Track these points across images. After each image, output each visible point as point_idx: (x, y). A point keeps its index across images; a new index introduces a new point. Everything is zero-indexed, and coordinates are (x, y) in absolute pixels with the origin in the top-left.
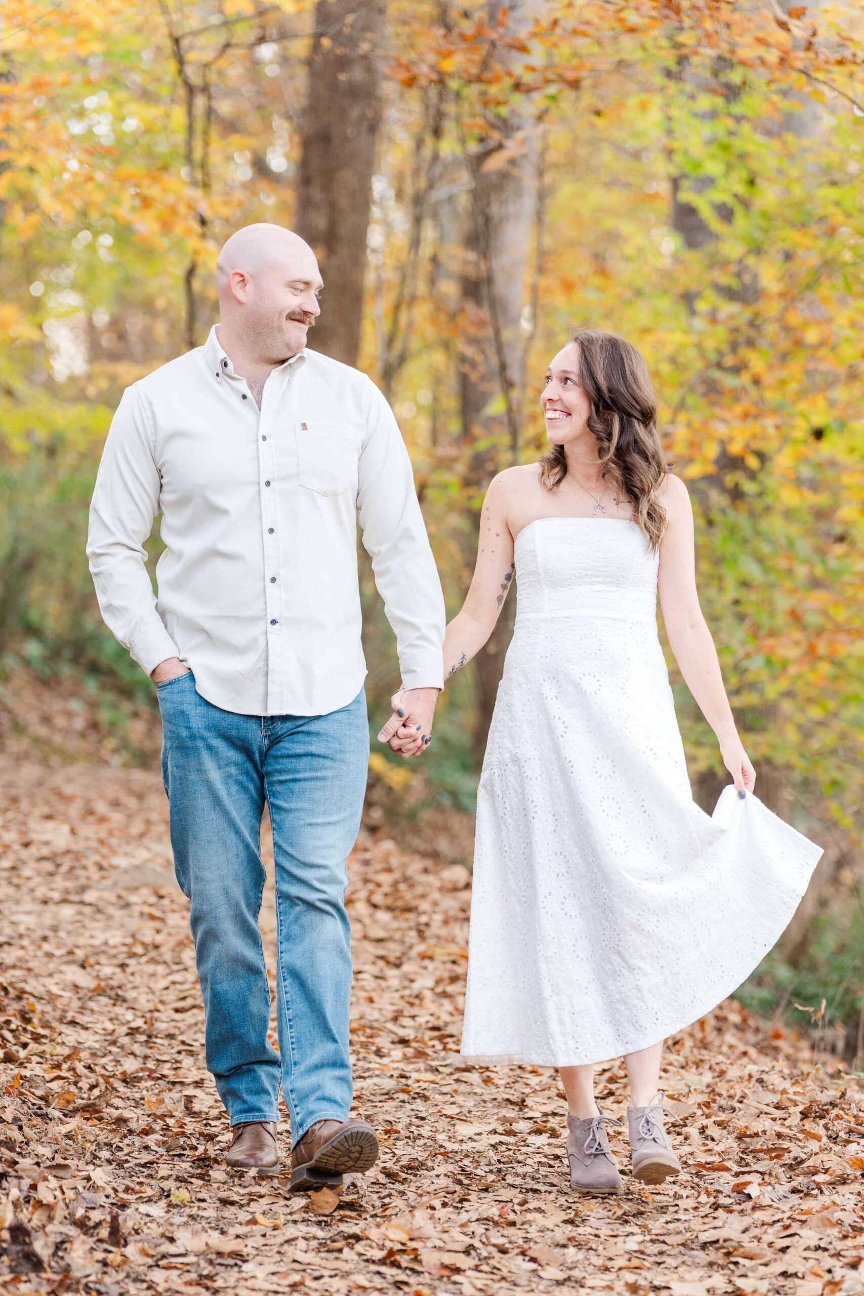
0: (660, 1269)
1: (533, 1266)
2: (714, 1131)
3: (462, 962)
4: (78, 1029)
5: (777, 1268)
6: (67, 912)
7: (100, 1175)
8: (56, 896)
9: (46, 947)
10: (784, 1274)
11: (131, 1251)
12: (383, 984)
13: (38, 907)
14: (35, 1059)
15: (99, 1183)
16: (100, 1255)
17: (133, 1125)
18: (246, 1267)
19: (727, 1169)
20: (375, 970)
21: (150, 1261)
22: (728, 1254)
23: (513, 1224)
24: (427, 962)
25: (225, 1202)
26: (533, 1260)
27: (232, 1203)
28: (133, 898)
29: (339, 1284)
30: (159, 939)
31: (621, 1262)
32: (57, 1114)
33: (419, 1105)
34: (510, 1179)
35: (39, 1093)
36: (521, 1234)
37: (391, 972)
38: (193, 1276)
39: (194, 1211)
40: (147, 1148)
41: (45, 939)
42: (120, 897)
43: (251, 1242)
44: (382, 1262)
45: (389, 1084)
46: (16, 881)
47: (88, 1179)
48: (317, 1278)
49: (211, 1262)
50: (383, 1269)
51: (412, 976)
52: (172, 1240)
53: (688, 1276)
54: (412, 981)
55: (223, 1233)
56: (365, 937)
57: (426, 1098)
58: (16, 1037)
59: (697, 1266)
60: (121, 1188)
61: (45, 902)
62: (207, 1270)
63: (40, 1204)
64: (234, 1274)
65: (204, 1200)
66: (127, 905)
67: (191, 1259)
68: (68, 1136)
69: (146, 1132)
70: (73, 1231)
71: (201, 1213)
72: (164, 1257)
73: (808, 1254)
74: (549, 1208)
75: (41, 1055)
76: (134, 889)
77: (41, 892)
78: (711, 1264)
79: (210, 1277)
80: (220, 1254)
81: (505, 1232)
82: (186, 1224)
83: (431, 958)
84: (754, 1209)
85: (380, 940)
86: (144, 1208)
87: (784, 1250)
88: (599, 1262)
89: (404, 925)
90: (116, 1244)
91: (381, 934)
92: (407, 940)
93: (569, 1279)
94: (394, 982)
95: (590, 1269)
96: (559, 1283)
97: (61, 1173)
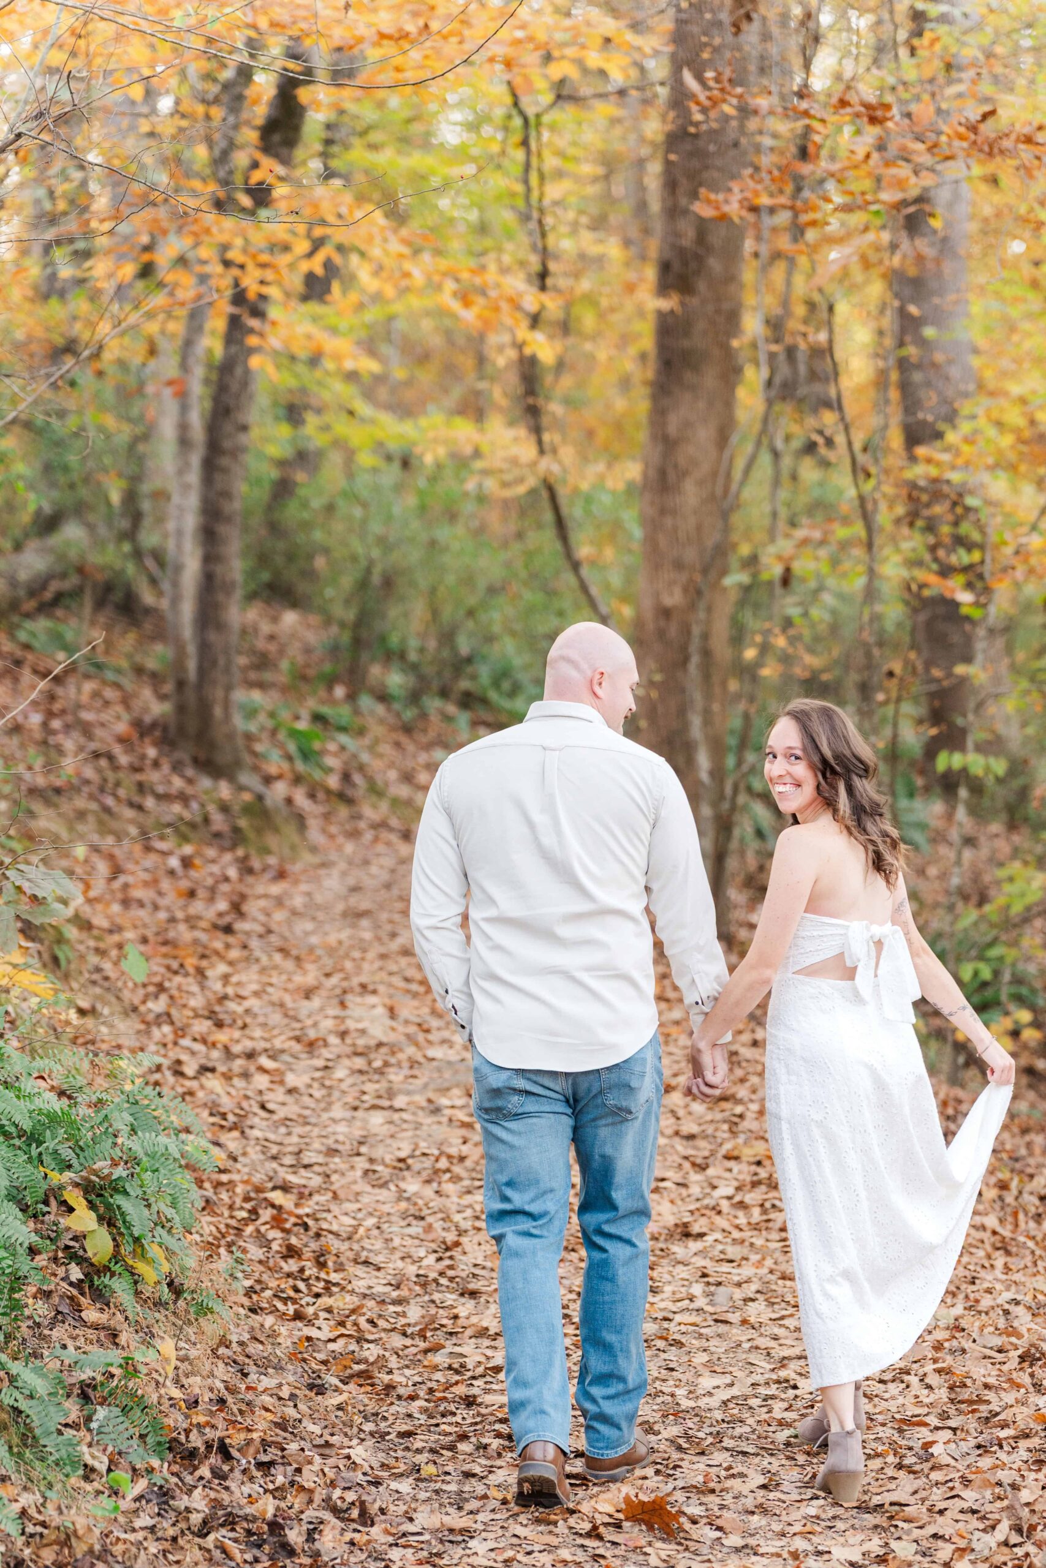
0: (830, 1533)
1: (718, 1534)
2: (933, 1379)
3: (767, 1163)
4: (370, 1269)
5: (930, 1530)
6: (377, 1120)
7: (359, 1453)
10: (935, 1536)
11: (376, 1531)
12: (684, 1192)
13: (349, 1114)
14: (323, 1315)
15: (358, 1461)
16: (349, 1536)
17: (401, 1391)
18: (472, 1543)
19: (926, 1425)
20: (677, 1177)
21: (391, 1539)
22: (891, 1518)
24: (731, 1164)
25: (468, 1475)
26: (719, 1529)
27: (474, 1475)
28: (444, 1101)
29: (546, 1559)
30: (465, 1149)
31: (797, 1528)
32: (335, 1381)
33: (673, 1354)
34: (728, 1443)
35: (321, 1356)
36: (718, 1500)
37: (695, 1177)
38: (425, 1554)
39: (438, 1485)
40: (410, 1416)
42: (430, 1101)
43: (481, 1517)
44: (589, 1535)
46: (327, 1083)
47: (348, 1457)
48: (529, 1553)
49: (442, 1541)
50: (586, 1542)
51: (715, 1182)
52: (411, 1520)
53: (851, 1541)
54: (714, 1187)
55: (460, 1508)
56: (677, 1133)
58: (309, 1286)
59: (863, 1529)
60: (376, 1465)
62: (437, 1548)
63: (302, 1488)
64: (458, 1551)
65: (448, 1473)
66: (436, 1111)
67: (426, 1537)
68: (340, 1408)
69: (412, 1398)
70: (327, 1516)
71: (445, 1487)
72: (404, 1535)
73: (961, 1517)
74: (751, 1473)
75: (329, 1310)
76: (445, 1091)
78: (876, 1527)
79: (439, 1555)
80: (451, 1531)
81: (704, 1499)
82: (429, 1499)
83: (736, 1158)
84: (932, 1468)
85: (691, 1137)
86: (394, 1485)
87: (941, 1512)
88: (777, 1527)
89: (719, 1116)
90: (364, 1524)
91: (694, 1129)
92: (719, 1134)
93: (746, 1546)
94: (695, 1190)
95: (769, 1535)
96: (737, 1550)
97: (327, 1451)
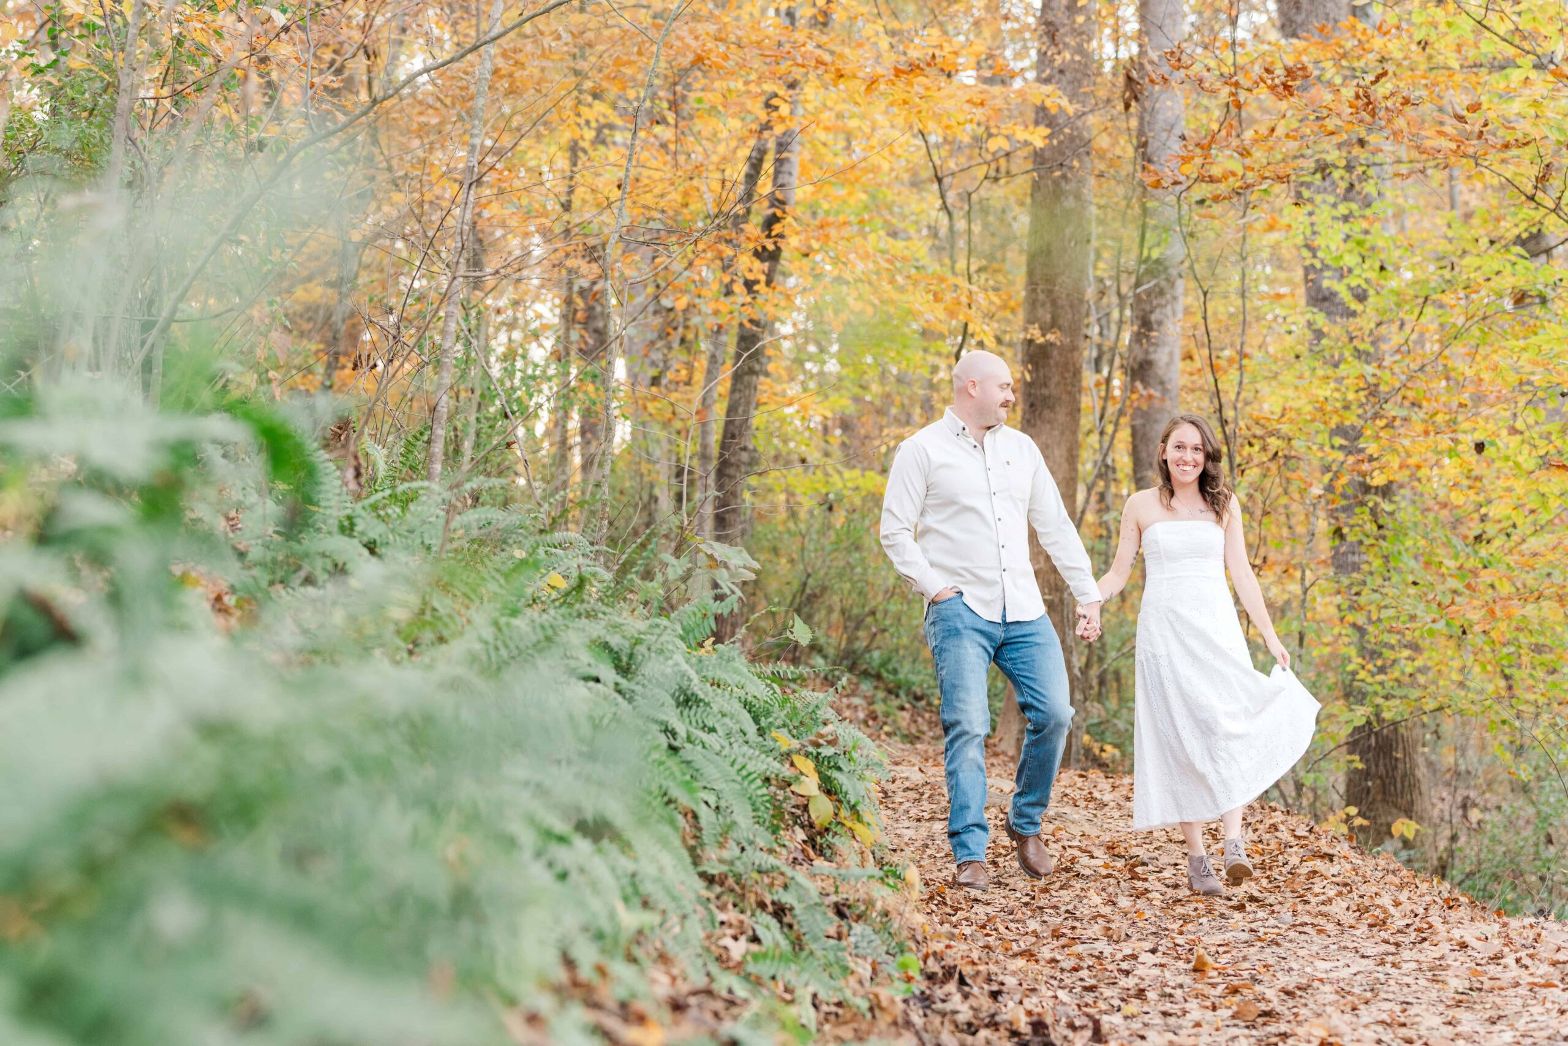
8: (926, 816)
9: (929, 852)
13: (915, 824)
23: (1404, 1025)
25: (1166, 1014)
27: (1172, 1015)
41: (927, 846)
45: (1245, 936)
57: (1278, 944)
61: (919, 820)
65: (1149, 1013)
77: (913, 812)
